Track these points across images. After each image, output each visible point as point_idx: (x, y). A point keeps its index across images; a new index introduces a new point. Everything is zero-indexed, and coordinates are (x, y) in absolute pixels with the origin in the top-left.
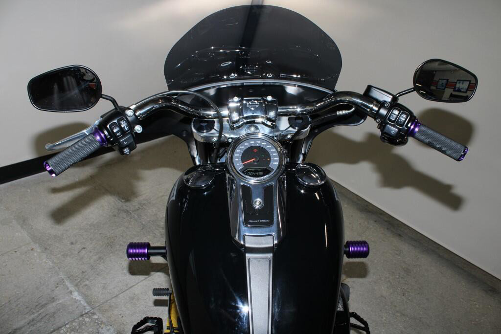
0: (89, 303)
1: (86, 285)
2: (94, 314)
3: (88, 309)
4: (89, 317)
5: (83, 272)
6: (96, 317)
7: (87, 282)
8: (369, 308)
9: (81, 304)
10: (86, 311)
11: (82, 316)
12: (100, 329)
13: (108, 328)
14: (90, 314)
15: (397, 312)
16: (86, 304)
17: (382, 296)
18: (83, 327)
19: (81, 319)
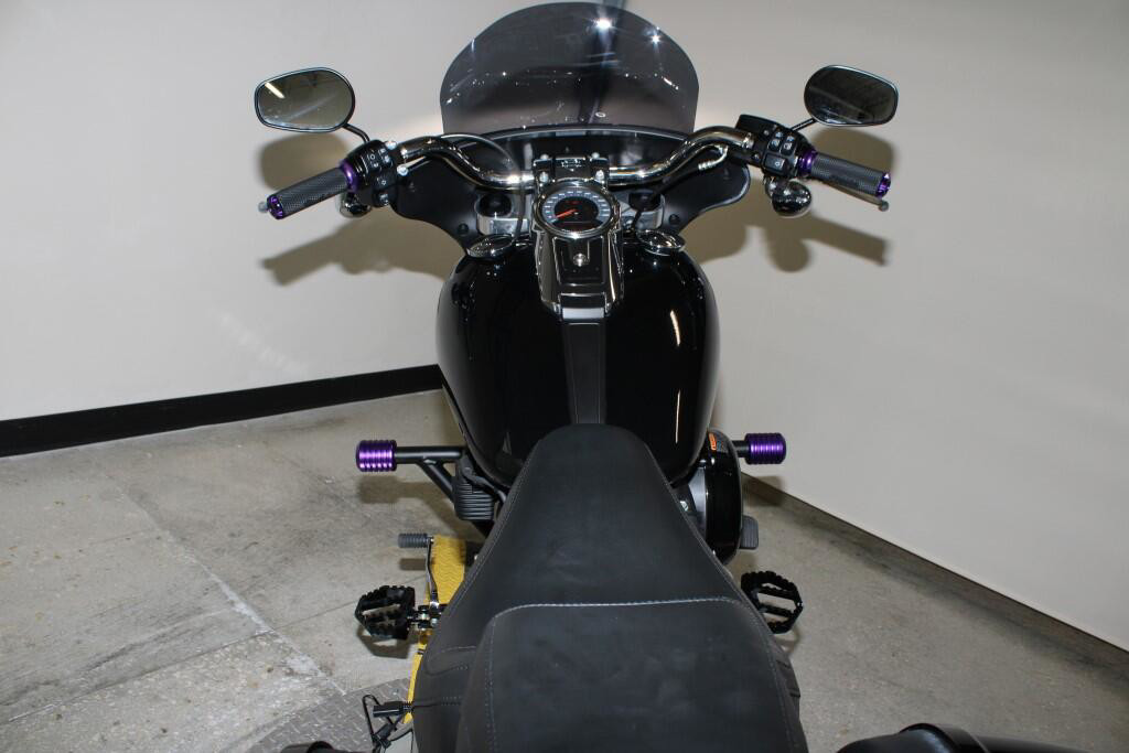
0: (267, 620)
1: (260, 595)
2: (277, 636)
3: (265, 629)
4: (267, 640)
5: (254, 577)
6: (279, 641)
7: (262, 591)
8: (820, 669)
9: (252, 621)
10: (262, 632)
11: (255, 637)
12: (289, 661)
13: (303, 659)
14: (269, 637)
15: (881, 678)
16: (260, 622)
17: (847, 653)
18: (257, 653)
19: (252, 641)
